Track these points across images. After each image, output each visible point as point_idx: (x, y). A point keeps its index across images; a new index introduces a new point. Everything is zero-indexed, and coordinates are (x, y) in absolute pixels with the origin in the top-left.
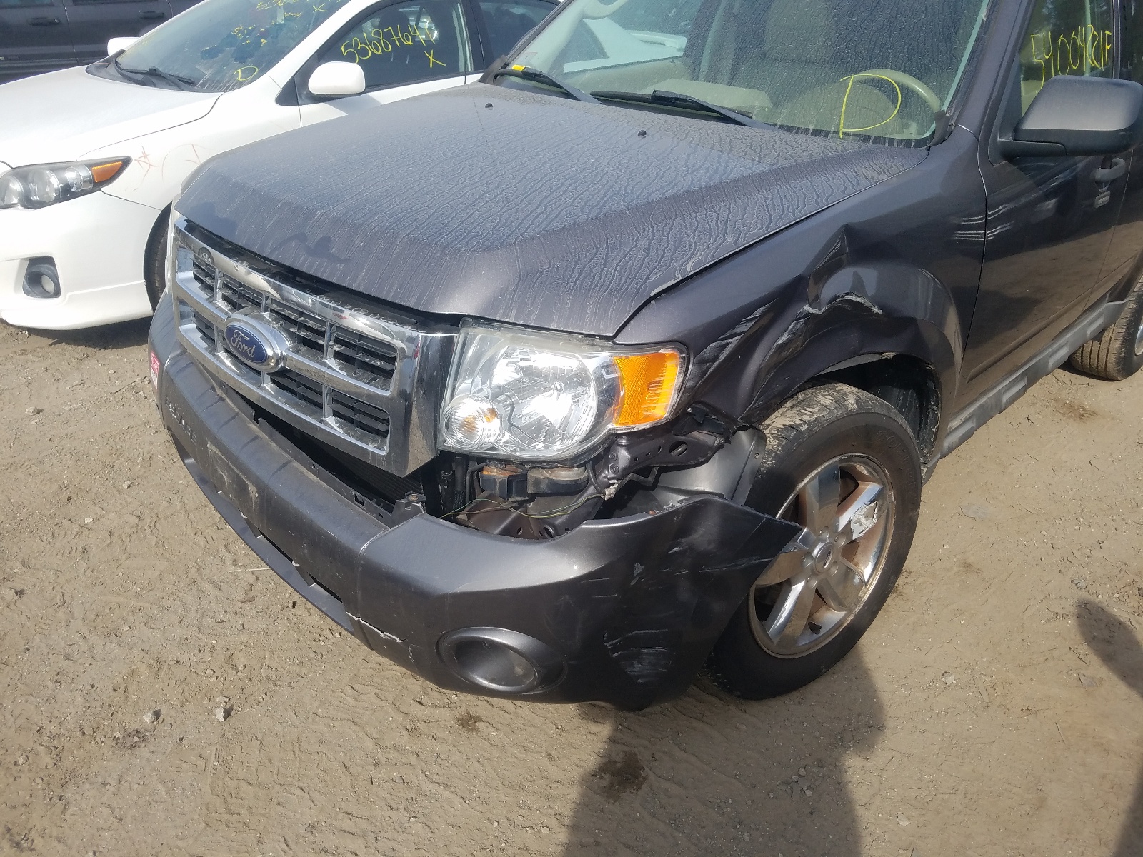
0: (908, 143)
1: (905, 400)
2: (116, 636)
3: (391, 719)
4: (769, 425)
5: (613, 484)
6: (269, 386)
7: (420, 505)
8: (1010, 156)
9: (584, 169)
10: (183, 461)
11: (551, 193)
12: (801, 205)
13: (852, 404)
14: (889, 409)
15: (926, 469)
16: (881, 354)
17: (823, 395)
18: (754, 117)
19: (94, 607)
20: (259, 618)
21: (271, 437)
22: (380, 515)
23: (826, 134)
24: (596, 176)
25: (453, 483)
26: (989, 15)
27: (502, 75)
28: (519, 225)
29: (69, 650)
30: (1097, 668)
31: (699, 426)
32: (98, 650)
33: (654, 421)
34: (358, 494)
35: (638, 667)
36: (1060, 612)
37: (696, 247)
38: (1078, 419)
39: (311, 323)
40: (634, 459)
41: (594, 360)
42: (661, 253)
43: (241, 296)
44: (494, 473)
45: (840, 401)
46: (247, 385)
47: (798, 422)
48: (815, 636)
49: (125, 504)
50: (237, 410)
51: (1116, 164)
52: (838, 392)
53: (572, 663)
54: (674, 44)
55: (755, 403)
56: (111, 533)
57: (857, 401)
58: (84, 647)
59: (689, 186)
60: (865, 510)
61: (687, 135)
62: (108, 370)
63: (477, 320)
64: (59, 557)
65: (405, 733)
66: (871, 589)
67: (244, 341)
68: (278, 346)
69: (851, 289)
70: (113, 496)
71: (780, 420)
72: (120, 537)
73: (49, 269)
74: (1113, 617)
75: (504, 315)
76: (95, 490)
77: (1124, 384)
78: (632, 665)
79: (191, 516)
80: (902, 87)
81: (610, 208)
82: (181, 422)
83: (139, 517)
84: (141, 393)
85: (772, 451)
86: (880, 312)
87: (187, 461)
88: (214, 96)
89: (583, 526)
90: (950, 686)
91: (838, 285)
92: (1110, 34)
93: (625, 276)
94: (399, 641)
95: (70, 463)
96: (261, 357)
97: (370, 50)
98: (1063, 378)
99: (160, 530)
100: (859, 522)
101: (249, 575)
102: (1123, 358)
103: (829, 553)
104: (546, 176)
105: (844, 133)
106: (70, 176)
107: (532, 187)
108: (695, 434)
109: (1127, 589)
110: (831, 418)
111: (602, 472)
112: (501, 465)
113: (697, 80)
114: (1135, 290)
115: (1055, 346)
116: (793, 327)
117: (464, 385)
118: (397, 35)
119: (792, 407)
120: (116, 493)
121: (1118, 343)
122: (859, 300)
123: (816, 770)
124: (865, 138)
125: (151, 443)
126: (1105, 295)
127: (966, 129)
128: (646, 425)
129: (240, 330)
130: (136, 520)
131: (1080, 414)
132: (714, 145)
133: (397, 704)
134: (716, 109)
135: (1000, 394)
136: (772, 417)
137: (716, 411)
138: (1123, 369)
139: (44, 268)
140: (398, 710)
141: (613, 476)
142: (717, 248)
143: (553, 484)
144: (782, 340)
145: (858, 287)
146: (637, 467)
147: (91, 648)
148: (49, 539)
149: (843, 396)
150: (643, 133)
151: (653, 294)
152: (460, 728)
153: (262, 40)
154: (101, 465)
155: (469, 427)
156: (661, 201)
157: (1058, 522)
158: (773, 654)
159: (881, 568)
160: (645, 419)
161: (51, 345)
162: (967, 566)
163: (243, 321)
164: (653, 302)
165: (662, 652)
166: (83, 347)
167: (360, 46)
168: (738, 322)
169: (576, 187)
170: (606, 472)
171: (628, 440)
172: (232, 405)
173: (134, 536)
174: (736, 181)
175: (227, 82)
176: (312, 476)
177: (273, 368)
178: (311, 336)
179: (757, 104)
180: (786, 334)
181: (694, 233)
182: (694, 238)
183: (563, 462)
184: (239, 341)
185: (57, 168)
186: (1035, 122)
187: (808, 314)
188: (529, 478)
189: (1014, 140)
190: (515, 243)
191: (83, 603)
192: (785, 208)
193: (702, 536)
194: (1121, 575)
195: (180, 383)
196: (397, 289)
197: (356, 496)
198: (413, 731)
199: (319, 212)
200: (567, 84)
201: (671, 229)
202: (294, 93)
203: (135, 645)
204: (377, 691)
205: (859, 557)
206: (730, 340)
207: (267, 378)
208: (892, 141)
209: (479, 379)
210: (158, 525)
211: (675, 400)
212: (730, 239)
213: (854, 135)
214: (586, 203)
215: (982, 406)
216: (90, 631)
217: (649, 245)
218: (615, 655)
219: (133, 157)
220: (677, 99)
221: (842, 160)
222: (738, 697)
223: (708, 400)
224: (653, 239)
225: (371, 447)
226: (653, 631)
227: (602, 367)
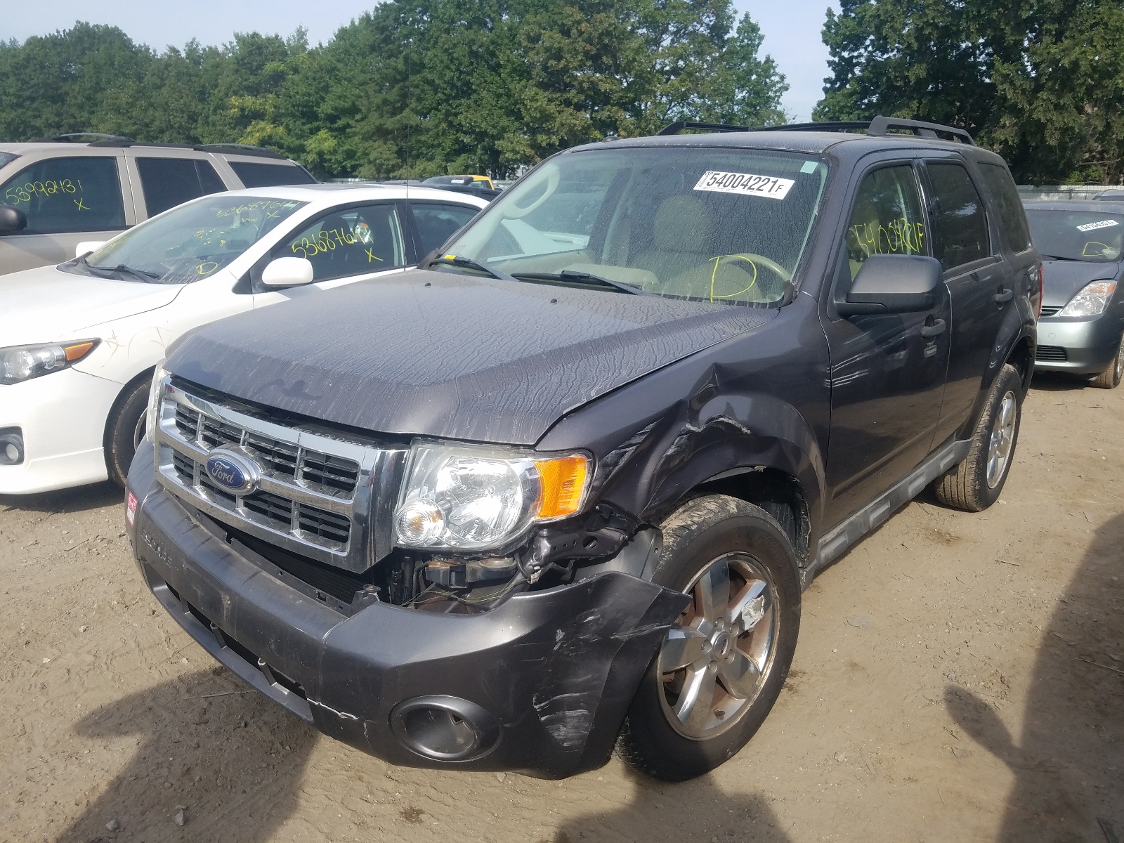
0: (764, 305)
1: (781, 511)
2: (76, 758)
3: (340, 815)
4: (666, 527)
5: (537, 571)
6: (241, 510)
7: (376, 594)
8: (845, 314)
9: (508, 327)
10: (152, 590)
11: (482, 343)
12: (680, 348)
13: (733, 509)
14: (764, 514)
15: (805, 573)
16: (753, 467)
17: (709, 502)
18: (643, 289)
19: (54, 735)
20: (213, 736)
21: (242, 554)
22: (340, 607)
23: (701, 300)
24: (518, 330)
25: (402, 581)
26: (820, 210)
27: (436, 263)
28: (457, 367)
29: (31, 773)
30: (967, 743)
31: (606, 522)
32: (59, 772)
33: (569, 514)
34: (321, 591)
35: (563, 730)
36: (934, 698)
37: (597, 379)
38: (945, 544)
39: (284, 451)
40: (553, 548)
41: (520, 465)
42: (570, 384)
43: (220, 434)
44: (439, 565)
45: (723, 507)
46: (221, 510)
47: (689, 523)
48: (720, 722)
49: (82, 645)
50: (210, 534)
51: (938, 323)
52: (722, 499)
53: (507, 725)
54: (580, 241)
55: (651, 503)
56: (68, 670)
57: (737, 507)
58: (46, 770)
59: (592, 337)
60: (753, 603)
61: (589, 303)
62: (61, 531)
63: (425, 438)
64: (20, 692)
65: (353, 826)
66: (766, 678)
67: (224, 470)
68: (253, 473)
69: (724, 413)
70: (70, 638)
71: (673, 523)
72: (78, 673)
73: (15, 438)
74: (980, 701)
75: (447, 432)
76: (52, 635)
77: (983, 514)
78: (558, 729)
79: (146, 653)
80: (756, 264)
81: (530, 353)
82: (156, 550)
83: (95, 656)
84: (94, 550)
85: (669, 547)
86: (749, 432)
87: (156, 589)
88: (177, 287)
89: (514, 598)
90: (841, 763)
91: (713, 409)
92: (921, 225)
93: (543, 401)
94: (355, 718)
95: (27, 612)
96: (238, 482)
97: (317, 248)
98: (932, 511)
99: (116, 666)
100: (749, 614)
101: (202, 701)
102: (978, 490)
103: (726, 641)
104: (477, 332)
105: (714, 300)
106: (44, 356)
107: (467, 340)
108: (604, 531)
109: (992, 678)
110: (717, 519)
111: (529, 560)
112: (444, 558)
113: (600, 263)
114: (979, 431)
115: (913, 475)
116: (679, 441)
117: (412, 493)
118: (341, 236)
119: (684, 512)
120: (72, 636)
121: (972, 477)
122: (730, 421)
123: (727, 838)
124: (731, 302)
125: (105, 592)
126: (952, 435)
127: (808, 294)
128: (562, 517)
129: (222, 461)
130: (93, 659)
131: (947, 539)
132: (611, 308)
133: (346, 803)
134: (612, 283)
135: (867, 514)
136: (668, 520)
137: (620, 510)
138: (980, 500)
139: (11, 437)
140: (347, 807)
141: (537, 563)
142: (614, 379)
143: (488, 571)
144: (670, 452)
145: (729, 412)
146: (557, 557)
147: (53, 770)
148: (8, 679)
149: (726, 503)
150: (555, 301)
151: (564, 412)
152: (404, 820)
153: (222, 241)
154: (57, 612)
155: (417, 526)
156: (570, 348)
157: (931, 627)
158: (684, 736)
159: (773, 658)
160: (562, 512)
161: (5, 510)
162: (854, 666)
163: (224, 453)
164: (565, 419)
165: (583, 714)
166: (37, 512)
167: (308, 244)
168: (633, 435)
169: (502, 339)
170: (531, 561)
171: (548, 532)
172: (206, 530)
173: (91, 673)
174: (628, 332)
175: (189, 276)
176: (279, 582)
177: (249, 491)
178: (284, 462)
179: (645, 279)
180: (673, 447)
181: (596, 370)
182: (596, 372)
183: (495, 550)
184: (219, 471)
185: (32, 349)
186: (862, 288)
187: (689, 432)
188: (467, 569)
189: (847, 302)
190: (455, 378)
191: (43, 732)
192: (668, 351)
193: (611, 605)
194: (986, 668)
195: (157, 516)
196: (360, 416)
197: (319, 593)
198: (361, 825)
199: (294, 363)
200: (491, 269)
201: (578, 367)
202: (248, 284)
203: (95, 765)
204: (326, 793)
205: (753, 648)
206: (628, 449)
207: (240, 502)
208: (751, 304)
209: (426, 488)
210: (114, 662)
211: (585, 496)
212: (624, 373)
213: (722, 300)
214: (510, 350)
215: (851, 523)
216: (51, 755)
217: (561, 379)
218: (543, 719)
219: (103, 338)
220: (581, 277)
221: (712, 317)
222: (654, 776)
223: (612, 500)
224: (564, 374)
225: (333, 551)
226: (575, 695)
227: (526, 470)
